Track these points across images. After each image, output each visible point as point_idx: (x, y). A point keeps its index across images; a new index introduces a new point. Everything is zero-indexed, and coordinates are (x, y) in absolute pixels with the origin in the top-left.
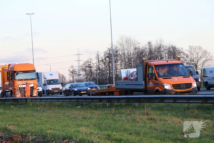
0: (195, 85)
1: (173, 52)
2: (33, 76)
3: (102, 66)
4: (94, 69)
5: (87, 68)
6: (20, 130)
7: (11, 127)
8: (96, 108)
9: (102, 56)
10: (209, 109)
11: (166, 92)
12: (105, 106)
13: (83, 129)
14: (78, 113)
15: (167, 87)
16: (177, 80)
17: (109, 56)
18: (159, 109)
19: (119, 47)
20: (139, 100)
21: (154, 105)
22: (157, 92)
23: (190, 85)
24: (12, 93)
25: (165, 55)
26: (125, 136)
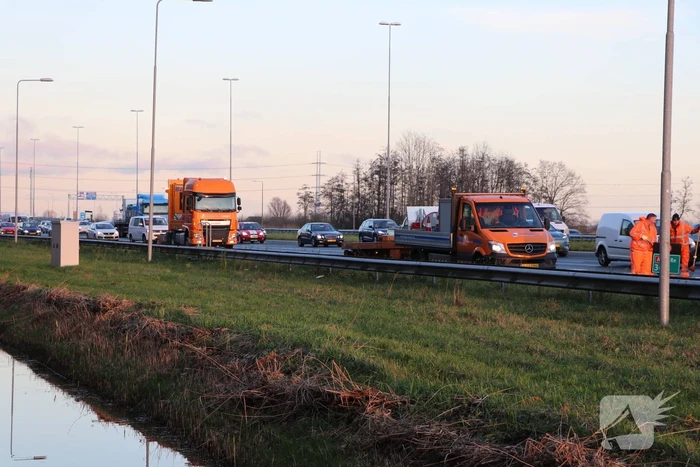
0: (552, 248)
1: (509, 174)
2: (231, 204)
3: (365, 190)
4: (348, 194)
5: (335, 191)
6: (209, 320)
7: (189, 312)
8: (356, 282)
9: (366, 170)
10: (579, 300)
11: (494, 258)
12: (371, 280)
13: (331, 329)
14: (316, 289)
15: (498, 248)
16: (517, 235)
17: (380, 171)
18: (481, 293)
19: (401, 154)
20: (442, 273)
21: (470, 284)
22: (477, 258)
23: (544, 246)
24: (188, 234)
25: (492, 177)
26: (416, 351)
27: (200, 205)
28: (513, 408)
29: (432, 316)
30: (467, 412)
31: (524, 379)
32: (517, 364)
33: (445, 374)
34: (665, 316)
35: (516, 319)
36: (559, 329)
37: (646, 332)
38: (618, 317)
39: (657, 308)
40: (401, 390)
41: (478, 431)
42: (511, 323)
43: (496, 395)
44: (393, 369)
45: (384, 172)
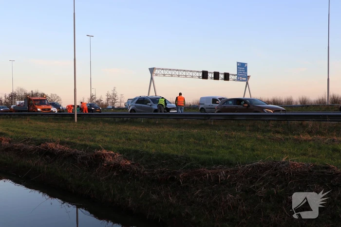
1: (43, 95)
3: (7, 101)
4: (3, 102)
9: (8, 96)
10: (57, 119)
12: (7, 118)
15: (39, 110)
16: (43, 107)
17: (11, 96)
19: (17, 92)
20: (25, 115)
22: (34, 112)
23: (50, 109)
25: (39, 96)
26: (16, 129)
28: (39, 138)
29: (22, 123)
30: (28, 140)
31: (42, 133)
32: (41, 131)
33: (22, 133)
34: (76, 121)
35: (42, 123)
36: (53, 124)
37: (72, 124)
38: (66, 121)
39: (74, 119)
40: (11, 137)
41: (29, 144)
42: (41, 124)
43: (36, 136)
44: (10, 133)
45: (13, 96)
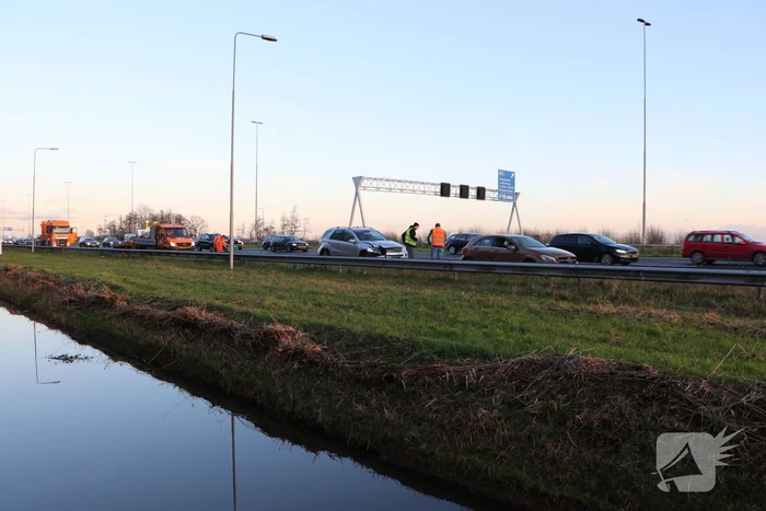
0: (193, 244)
1: (179, 219)
2: (67, 230)
3: (124, 226)
4: (117, 228)
5: (112, 227)
6: (55, 272)
7: (47, 270)
8: (117, 258)
9: (124, 218)
10: (201, 262)
11: (171, 248)
12: (123, 257)
13: (105, 274)
14: (102, 261)
15: (173, 244)
16: (180, 240)
17: (130, 219)
18: (166, 261)
19: (138, 213)
20: (151, 253)
21: (162, 258)
22: (165, 248)
23: (190, 244)
24: (50, 243)
25: (173, 221)
26: (139, 281)
27: (55, 231)
28: (173, 299)
29: (145, 269)
30: (155, 301)
31: (179, 289)
32: (176, 284)
33: (147, 288)
34: (232, 266)
35: (177, 269)
36: (194, 272)
37: (225, 272)
38: (215, 267)
39: (229, 264)
40: (130, 295)
41: (159, 307)
42: (176, 270)
43: (169, 294)
44: (129, 287)
45: (132, 219)
